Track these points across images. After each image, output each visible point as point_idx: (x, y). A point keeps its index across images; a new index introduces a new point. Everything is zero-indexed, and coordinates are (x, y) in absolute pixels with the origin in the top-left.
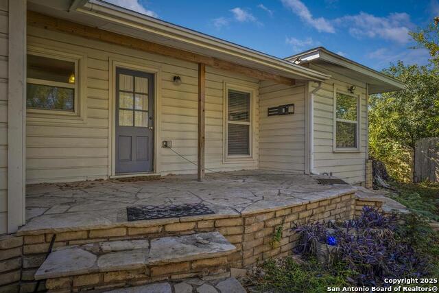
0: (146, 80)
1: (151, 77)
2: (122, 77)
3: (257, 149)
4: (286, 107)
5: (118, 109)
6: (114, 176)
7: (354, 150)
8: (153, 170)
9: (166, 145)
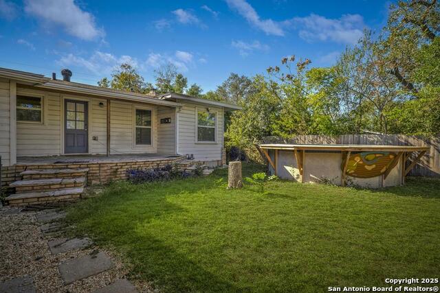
0: (83, 105)
1: (86, 104)
2: (68, 103)
3: (156, 142)
4: (168, 119)
5: (66, 120)
6: (63, 154)
7: (213, 142)
8: (87, 152)
9: (95, 139)
